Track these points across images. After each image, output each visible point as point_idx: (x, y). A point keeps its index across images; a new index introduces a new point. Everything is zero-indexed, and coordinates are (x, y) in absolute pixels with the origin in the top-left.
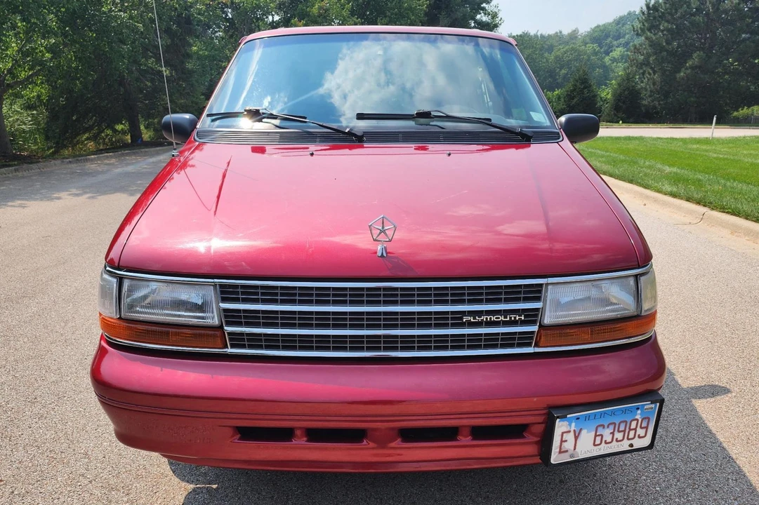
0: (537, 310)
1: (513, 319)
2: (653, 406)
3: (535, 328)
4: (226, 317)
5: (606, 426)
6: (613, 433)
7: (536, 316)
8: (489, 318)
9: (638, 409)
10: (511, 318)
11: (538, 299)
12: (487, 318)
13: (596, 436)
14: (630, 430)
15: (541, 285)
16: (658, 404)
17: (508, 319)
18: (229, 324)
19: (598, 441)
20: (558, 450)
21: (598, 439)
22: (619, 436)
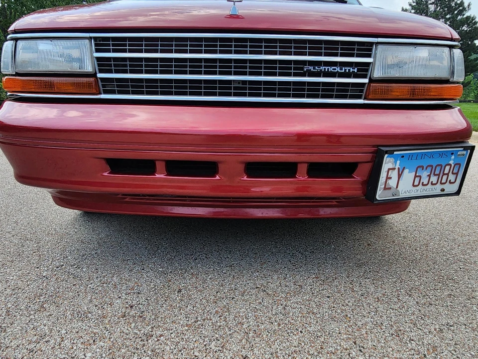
0: (368, 64)
1: (347, 71)
2: (465, 152)
3: (366, 81)
4: (99, 65)
5: (425, 168)
6: (429, 176)
7: (367, 70)
8: (327, 68)
9: (452, 154)
10: (345, 70)
11: (369, 56)
12: (325, 69)
13: (416, 176)
14: (444, 174)
15: (371, 44)
16: (469, 151)
17: (343, 71)
18: (101, 71)
19: (416, 183)
20: (383, 186)
21: (417, 180)
22: (434, 179)
